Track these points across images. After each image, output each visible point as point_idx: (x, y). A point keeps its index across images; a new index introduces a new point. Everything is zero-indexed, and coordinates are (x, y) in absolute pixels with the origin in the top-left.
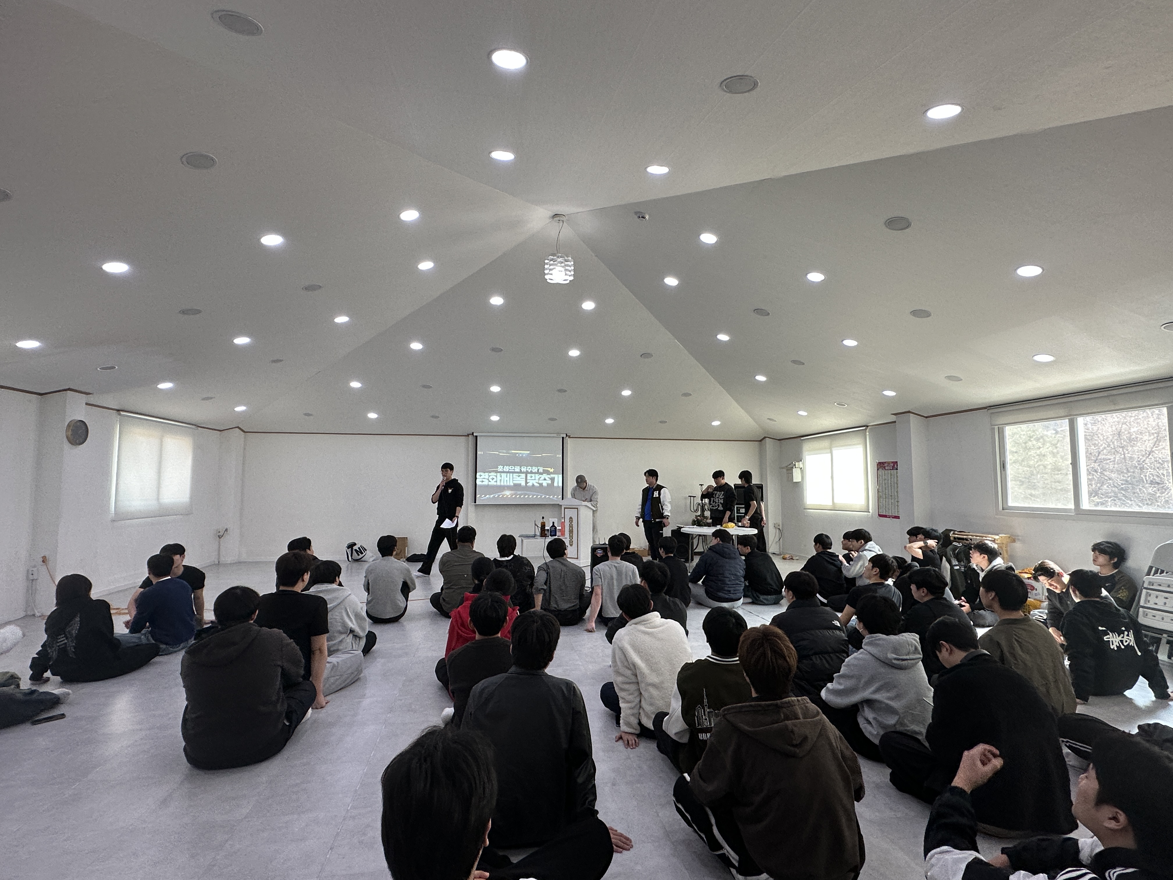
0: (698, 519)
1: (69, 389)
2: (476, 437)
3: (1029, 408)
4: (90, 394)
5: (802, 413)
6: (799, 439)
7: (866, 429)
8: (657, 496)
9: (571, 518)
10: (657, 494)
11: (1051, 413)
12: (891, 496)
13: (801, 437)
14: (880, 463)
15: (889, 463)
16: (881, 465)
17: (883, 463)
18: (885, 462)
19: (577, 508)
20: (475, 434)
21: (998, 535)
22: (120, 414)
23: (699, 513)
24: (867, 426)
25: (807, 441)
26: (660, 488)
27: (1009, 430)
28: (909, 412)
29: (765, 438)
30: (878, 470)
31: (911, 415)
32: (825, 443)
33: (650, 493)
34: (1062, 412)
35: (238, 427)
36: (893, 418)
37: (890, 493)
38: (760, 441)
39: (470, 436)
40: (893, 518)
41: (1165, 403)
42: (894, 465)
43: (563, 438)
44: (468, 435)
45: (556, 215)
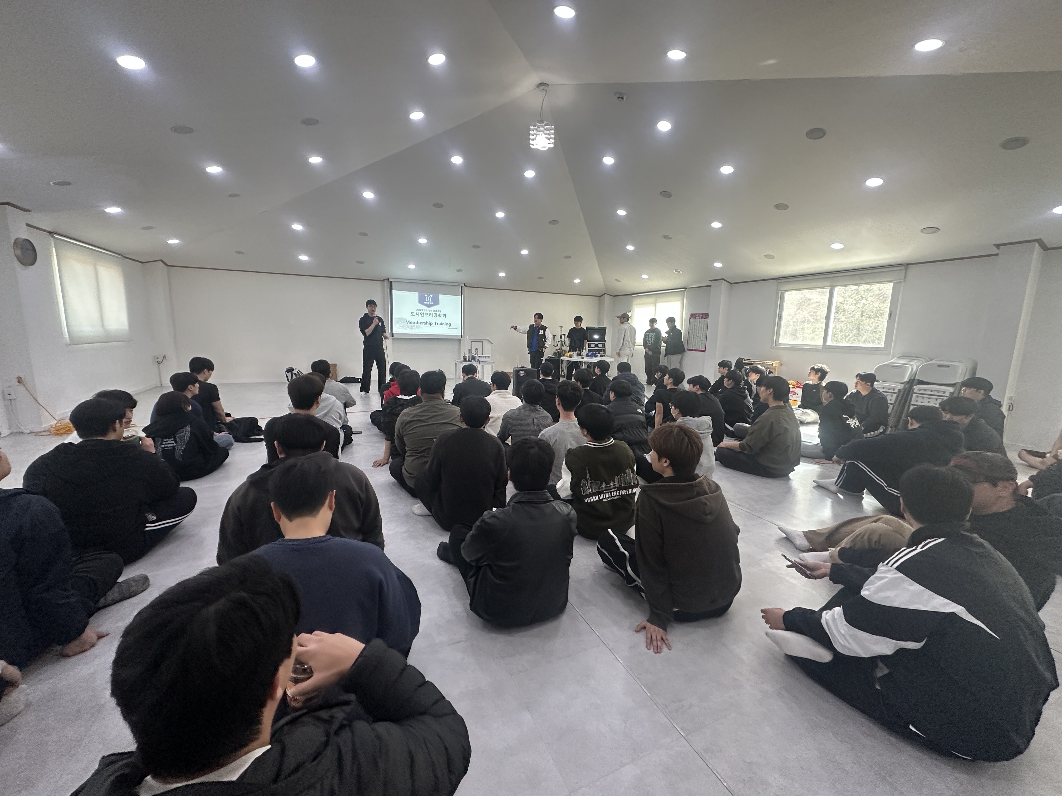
0: (558, 352)
1: (8, 204)
2: (391, 282)
3: (801, 280)
4: (29, 211)
5: (645, 276)
6: (630, 296)
7: (685, 290)
8: (542, 333)
9: (476, 349)
10: (542, 332)
11: (819, 284)
12: (698, 336)
13: (633, 294)
14: (692, 314)
15: (699, 315)
16: (693, 316)
17: (695, 314)
18: (696, 314)
19: (482, 342)
20: (390, 280)
21: (774, 361)
22: (54, 237)
23: (558, 347)
24: (686, 288)
25: (637, 297)
26: (544, 328)
27: (787, 294)
28: (723, 279)
29: (605, 294)
30: (690, 319)
31: (724, 281)
32: (652, 299)
33: (536, 332)
34: (827, 283)
35: (162, 261)
36: (709, 283)
37: (697, 335)
38: (600, 296)
39: (385, 281)
40: (697, 351)
41: (892, 281)
42: (703, 316)
43: (462, 286)
44: (383, 280)
45: (542, 84)
